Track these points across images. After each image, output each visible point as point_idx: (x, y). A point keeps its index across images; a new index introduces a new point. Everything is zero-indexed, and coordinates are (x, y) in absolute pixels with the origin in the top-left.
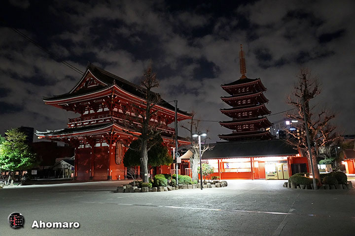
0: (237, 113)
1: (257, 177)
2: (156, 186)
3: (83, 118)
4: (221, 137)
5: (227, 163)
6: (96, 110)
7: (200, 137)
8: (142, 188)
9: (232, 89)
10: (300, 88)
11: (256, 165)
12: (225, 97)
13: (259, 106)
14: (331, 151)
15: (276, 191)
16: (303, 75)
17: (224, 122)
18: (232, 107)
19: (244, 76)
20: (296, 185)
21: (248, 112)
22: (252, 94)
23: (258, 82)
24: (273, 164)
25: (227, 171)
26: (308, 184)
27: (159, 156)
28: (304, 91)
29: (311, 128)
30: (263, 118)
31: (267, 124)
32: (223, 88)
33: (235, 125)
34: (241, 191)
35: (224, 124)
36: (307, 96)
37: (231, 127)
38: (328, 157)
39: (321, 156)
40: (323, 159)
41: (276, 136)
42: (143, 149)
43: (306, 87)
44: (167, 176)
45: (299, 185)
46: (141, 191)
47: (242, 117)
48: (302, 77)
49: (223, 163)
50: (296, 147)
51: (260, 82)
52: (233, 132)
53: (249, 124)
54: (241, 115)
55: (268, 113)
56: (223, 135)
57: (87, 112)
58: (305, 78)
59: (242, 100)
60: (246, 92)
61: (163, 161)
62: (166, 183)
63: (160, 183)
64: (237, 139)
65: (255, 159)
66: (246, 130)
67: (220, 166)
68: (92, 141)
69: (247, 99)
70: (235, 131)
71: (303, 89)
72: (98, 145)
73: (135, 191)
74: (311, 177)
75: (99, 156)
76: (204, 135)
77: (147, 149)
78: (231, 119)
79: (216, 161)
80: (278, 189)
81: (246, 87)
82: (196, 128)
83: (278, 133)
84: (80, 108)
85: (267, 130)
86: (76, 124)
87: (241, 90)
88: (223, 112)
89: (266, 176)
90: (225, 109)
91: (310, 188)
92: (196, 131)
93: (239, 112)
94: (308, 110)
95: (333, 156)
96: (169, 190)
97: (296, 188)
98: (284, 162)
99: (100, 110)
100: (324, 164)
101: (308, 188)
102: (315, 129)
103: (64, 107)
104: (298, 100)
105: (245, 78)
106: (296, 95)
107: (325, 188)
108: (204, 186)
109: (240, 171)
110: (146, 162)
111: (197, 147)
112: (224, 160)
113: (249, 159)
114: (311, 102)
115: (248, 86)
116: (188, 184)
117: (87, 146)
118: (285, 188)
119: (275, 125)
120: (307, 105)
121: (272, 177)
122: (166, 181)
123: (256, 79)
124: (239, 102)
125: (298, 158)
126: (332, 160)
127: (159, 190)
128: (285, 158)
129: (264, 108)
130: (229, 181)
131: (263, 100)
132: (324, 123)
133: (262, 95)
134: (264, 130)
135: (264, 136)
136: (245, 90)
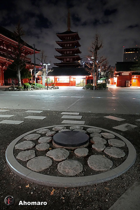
0: (64, 51)
1: (72, 86)
2: (26, 88)
4: (55, 64)
5: (58, 78)
7: (47, 65)
8: (19, 89)
9: (62, 37)
10: (94, 44)
11: (72, 80)
12: (58, 41)
13: (76, 48)
14: (106, 74)
15: (79, 90)
16: (97, 37)
17: (57, 56)
18: (61, 48)
19: (69, 29)
20: (87, 88)
21: (70, 51)
22: (73, 41)
23: (77, 34)
24: (80, 79)
25: (58, 82)
26: (92, 88)
27: (24, 74)
28: (96, 46)
29: (96, 64)
30: (77, 55)
31: (79, 59)
32: (57, 36)
33: (62, 58)
34: (65, 90)
35: (57, 57)
36: (97, 48)
37: (60, 59)
38: (104, 77)
39: (102, 77)
40: (102, 78)
41: (82, 66)
42: (18, 70)
43: (97, 44)
44: (30, 84)
45: (88, 88)
46: (19, 90)
47: (66, 54)
48: (96, 38)
49: (57, 78)
50: (89, 72)
51: (77, 35)
52: (61, 62)
53: (70, 58)
54: (66, 53)
55: (80, 52)
56: (56, 63)
58: (97, 39)
59: (67, 44)
60: (69, 39)
61: (27, 76)
62: (30, 87)
63: (27, 87)
64: (63, 66)
65: (72, 77)
66: (68, 61)
67: (55, 79)
69: (70, 44)
70: (63, 61)
71: (96, 44)
73: (15, 90)
74: (93, 85)
76: (49, 64)
77: (20, 70)
78: (61, 55)
79: (53, 77)
80: (80, 90)
81: (70, 36)
82: (45, 60)
83: (84, 63)
85: (79, 61)
87: (67, 38)
88: (56, 50)
89: (76, 85)
90: (58, 49)
91: (92, 89)
92: (44, 62)
93: (65, 51)
94: (96, 55)
95: (107, 76)
96: (32, 90)
97: (87, 89)
98: (84, 78)
100: (102, 80)
101: (92, 90)
102: (98, 65)
104: (93, 50)
106: (92, 47)
107: (98, 89)
108: (48, 88)
109: (64, 82)
111: (45, 70)
112: (57, 77)
113: (69, 77)
114: (98, 51)
115: (71, 36)
116: (41, 88)
118: (83, 90)
119: (83, 59)
120: (96, 53)
121: (79, 85)
122: (30, 86)
123: (76, 32)
124: (66, 45)
125: (90, 77)
126: (106, 78)
127: (27, 90)
128: (85, 77)
129: (78, 50)
130: (59, 87)
131: (78, 45)
132: (102, 62)
133: (78, 42)
134: (77, 62)
135: (77, 65)
136: (69, 38)
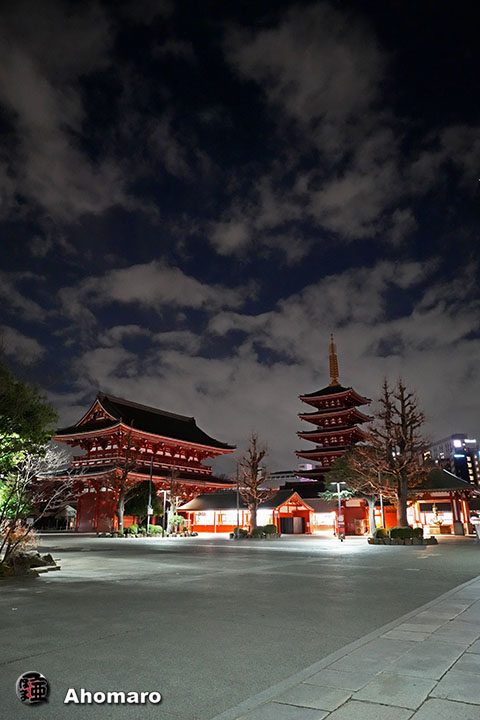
3: (90, 455)
6: (104, 447)
9: (318, 402)
12: (305, 414)
17: (302, 451)
19: (335, 381)
22: (344, 409)
23: (350, 392)
35: (301, 455)
47: (330, 443)
54: (329, 440)
56: (300, 472)
57: (94, 449)
59: (330, 419)
60: (336, 406)
63: (131, 531)
68: (97, 484)
69: (336, 418)
72: (104, 489)
75: (104, 503)
81: (335, 400)
84: (87, 444)
86: (80, 464)
87: (329, 404)
90: (304, 432)
99: (109, 447)
103: (69, 442)
105: (335, 384)
110: (122, 513)
115: (339, 398)
117: (92, 490)
123: (349, 388)
124: (327, 421)
136: (336, 403)
